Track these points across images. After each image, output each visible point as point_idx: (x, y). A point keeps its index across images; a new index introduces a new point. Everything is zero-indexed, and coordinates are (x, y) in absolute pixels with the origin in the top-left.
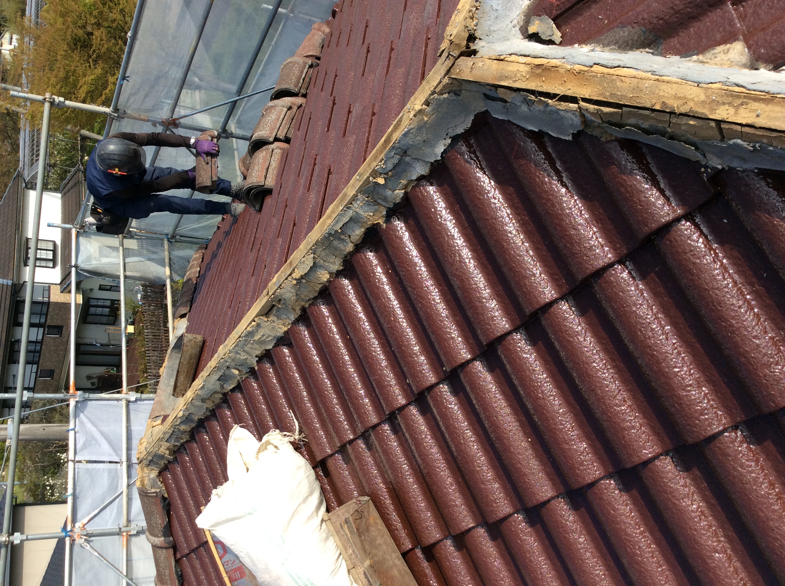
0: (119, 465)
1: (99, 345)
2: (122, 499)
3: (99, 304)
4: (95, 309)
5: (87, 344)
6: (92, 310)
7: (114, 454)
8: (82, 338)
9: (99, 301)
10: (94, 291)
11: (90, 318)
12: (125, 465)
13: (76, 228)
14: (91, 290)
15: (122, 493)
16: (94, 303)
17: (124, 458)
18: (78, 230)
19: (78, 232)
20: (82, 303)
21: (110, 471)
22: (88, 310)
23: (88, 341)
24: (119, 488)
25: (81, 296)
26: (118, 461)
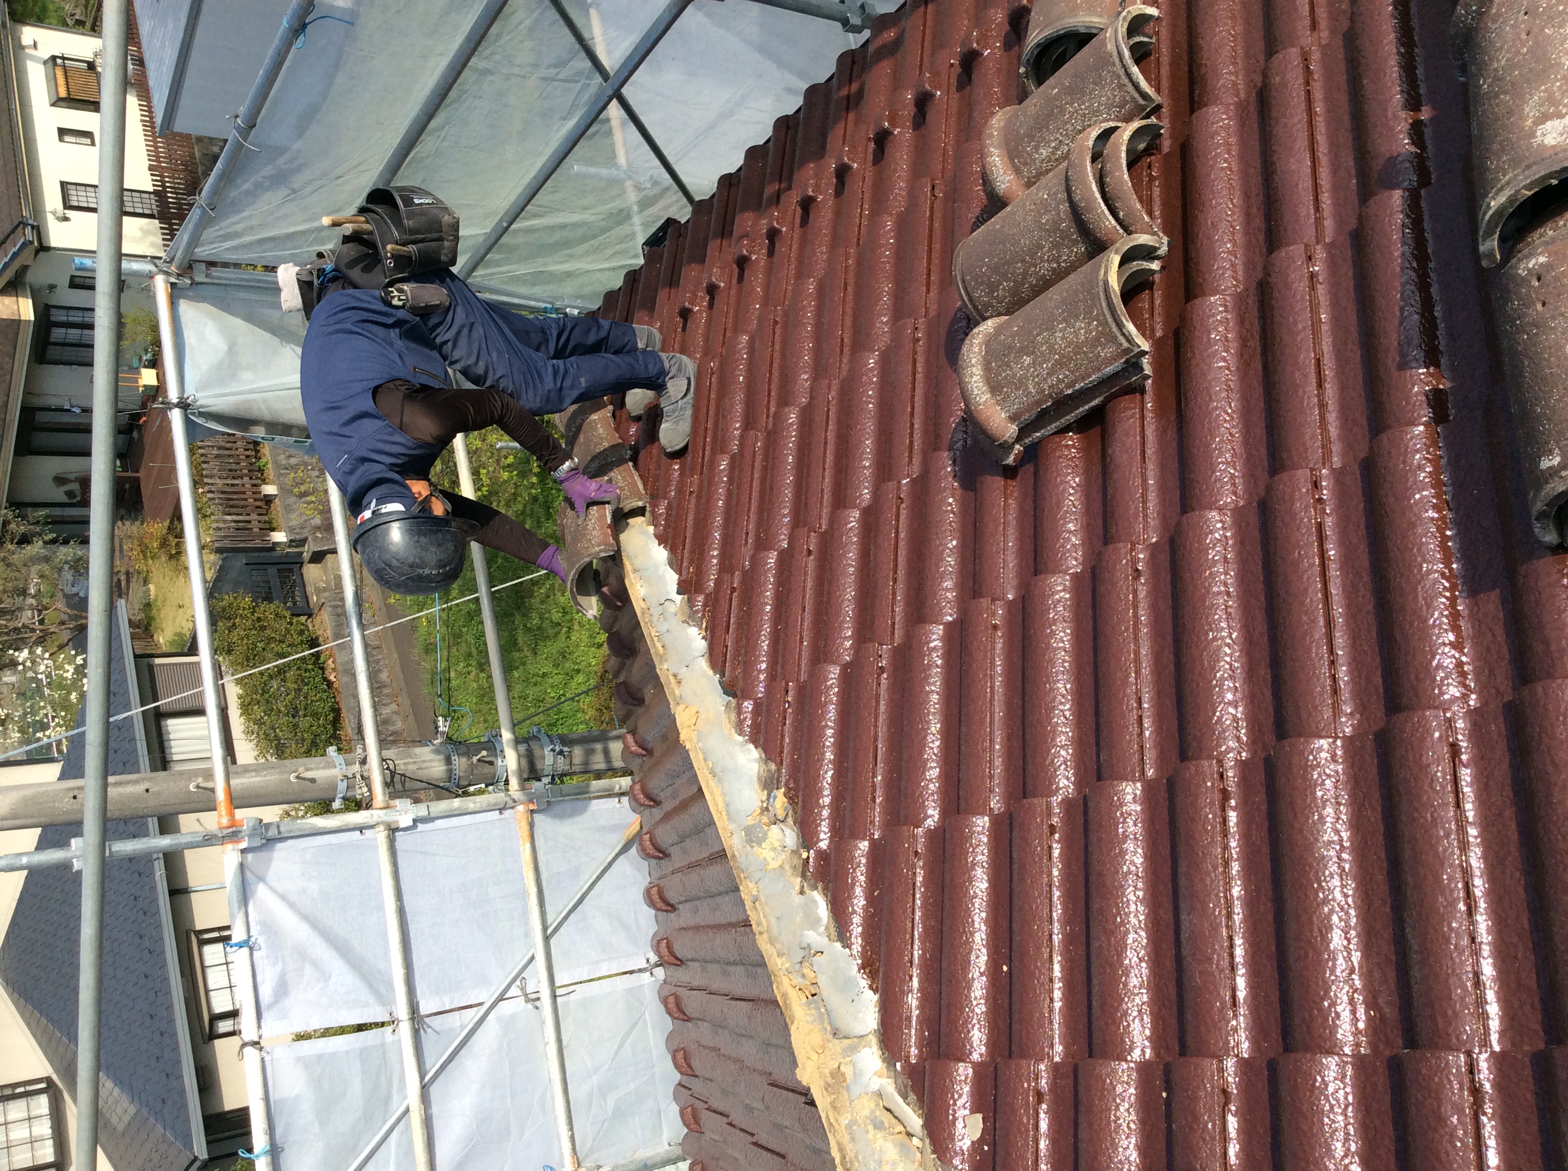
0: (388, 1029)
1: (78, 411)
2: (408, 1127)
3: (71, 319)
4: (63, 330)
5: (50, 409)
6: (58, 334)
7: (372, 1000)
8: (39, 395)
9: (72, 313)
10: (58, 290)
11: (53, 352)
12: (405, 1029)
13: (166, 273)
14: (52, 287)
15: (407, 1111)
16: (59, 316)
17: (402, 1011)
18: (173, 280)
19: (173, 285)
20: (32, 318)
21: (364, 1054)
22: (48, 334)
23: (53, 402)
24: (396, 1097)
25: (30, 301)
26: (386, 1018)
